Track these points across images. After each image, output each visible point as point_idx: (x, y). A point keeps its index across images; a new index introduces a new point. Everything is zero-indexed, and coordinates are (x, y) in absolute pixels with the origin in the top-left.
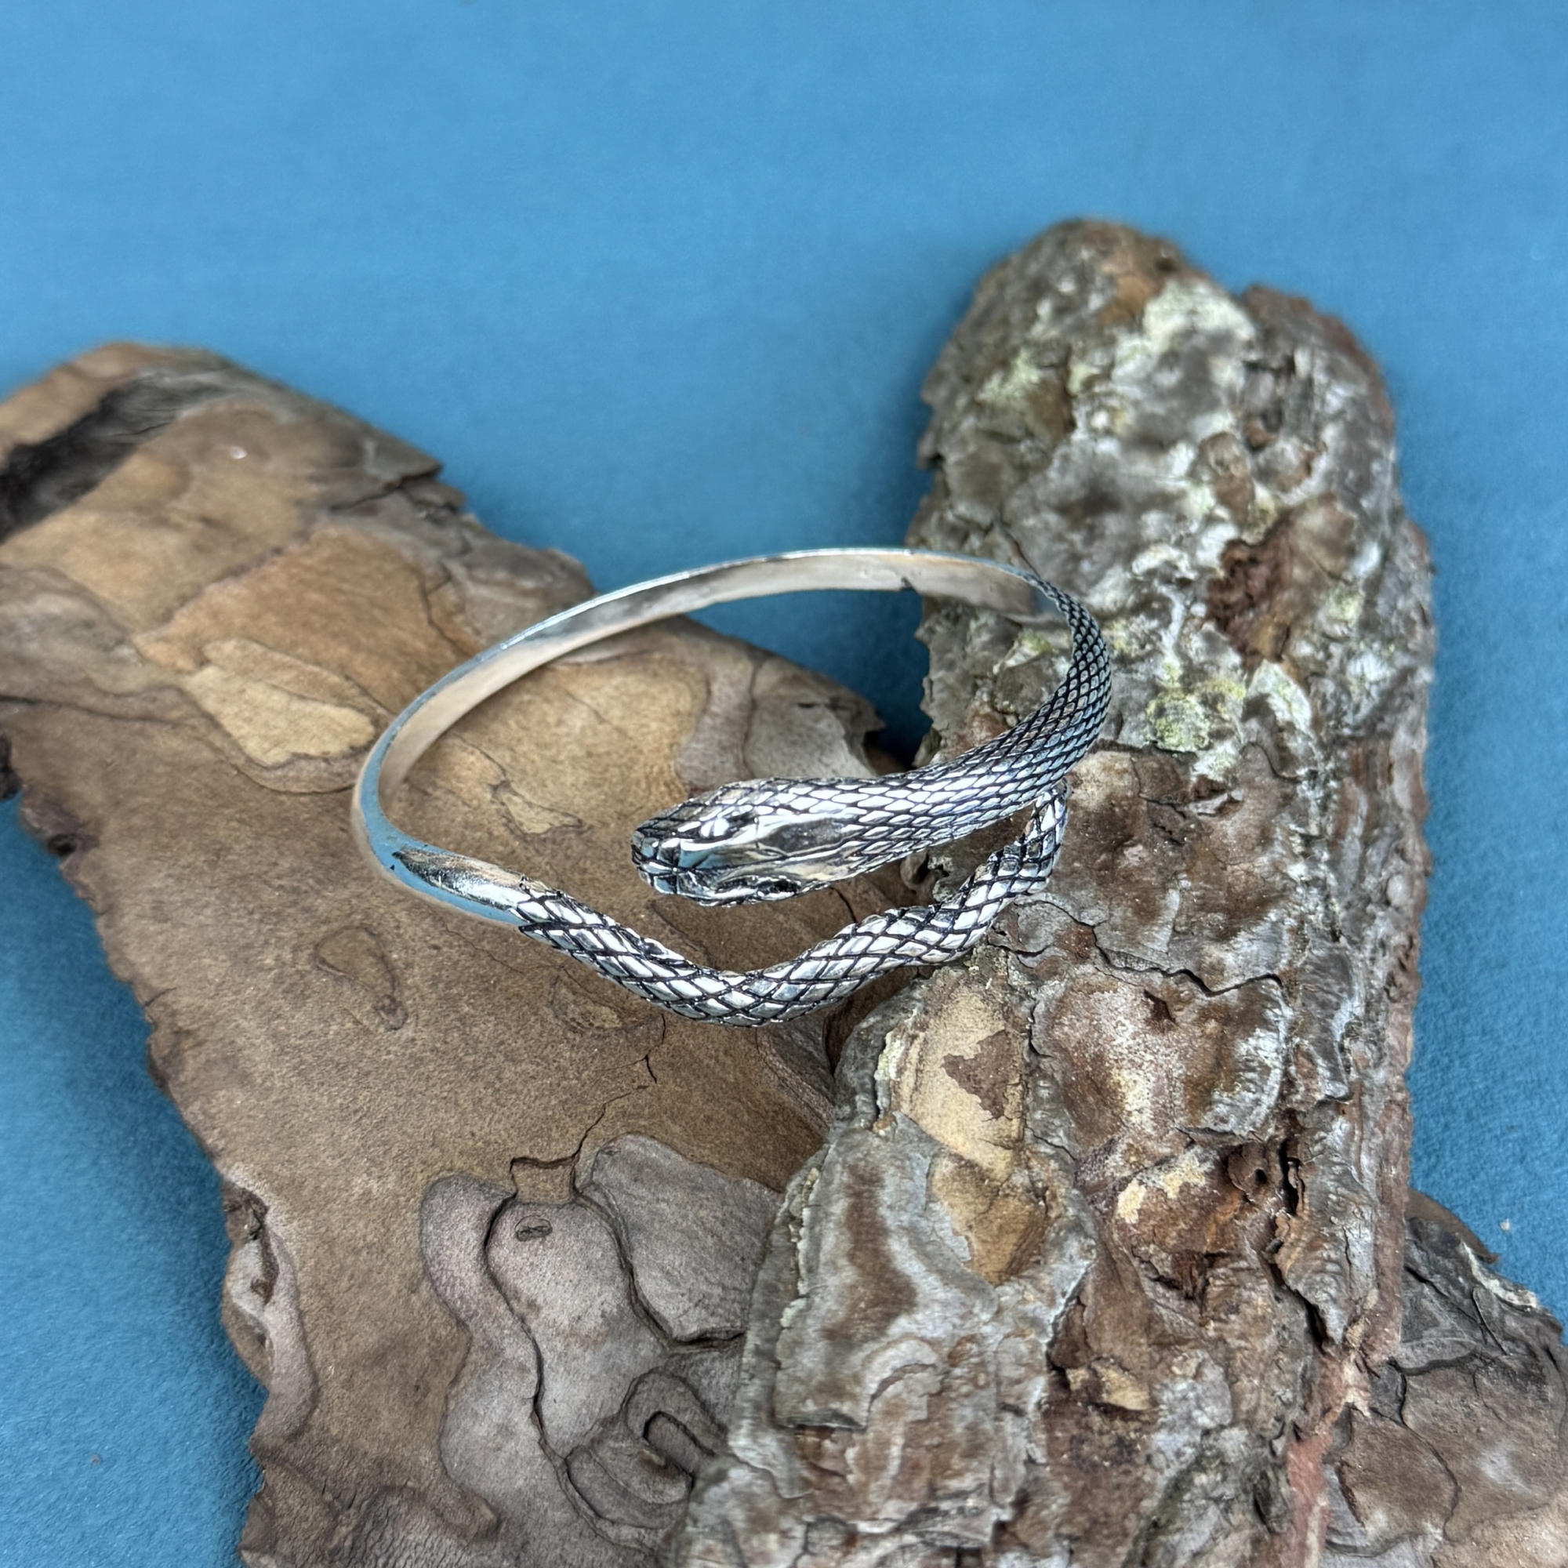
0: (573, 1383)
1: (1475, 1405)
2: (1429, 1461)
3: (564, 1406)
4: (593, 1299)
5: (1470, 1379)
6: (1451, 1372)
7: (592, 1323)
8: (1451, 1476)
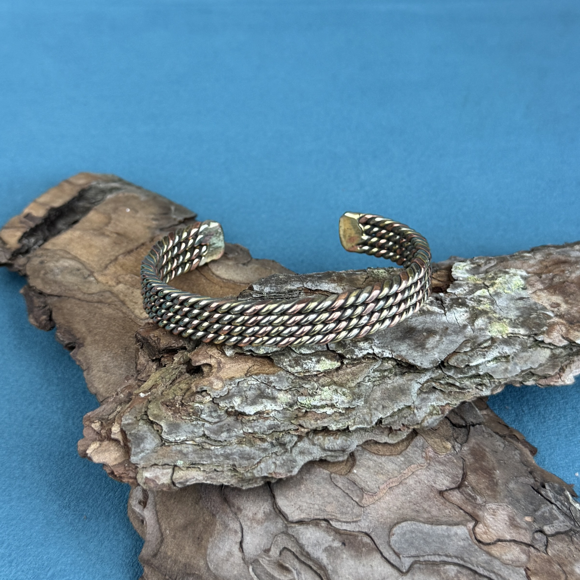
0: (254, 537)
1: (572, 547)
2: (557, 567)
3: (251, 545)
4: (260, 507)
5: (570, 538)
6: (563, 536)
7: (260, 516)
8: (564, 572)
